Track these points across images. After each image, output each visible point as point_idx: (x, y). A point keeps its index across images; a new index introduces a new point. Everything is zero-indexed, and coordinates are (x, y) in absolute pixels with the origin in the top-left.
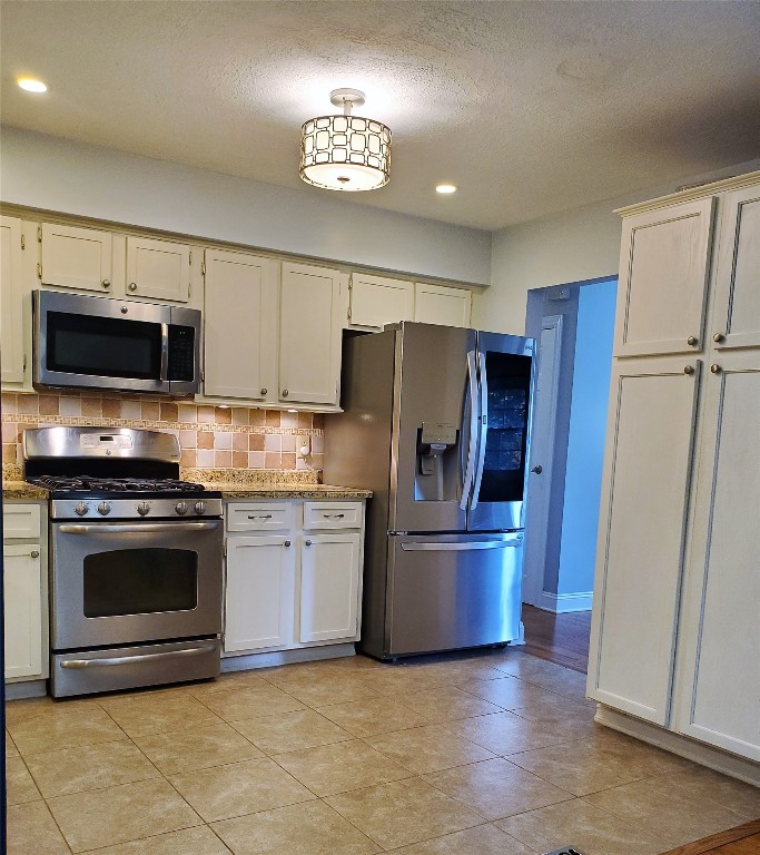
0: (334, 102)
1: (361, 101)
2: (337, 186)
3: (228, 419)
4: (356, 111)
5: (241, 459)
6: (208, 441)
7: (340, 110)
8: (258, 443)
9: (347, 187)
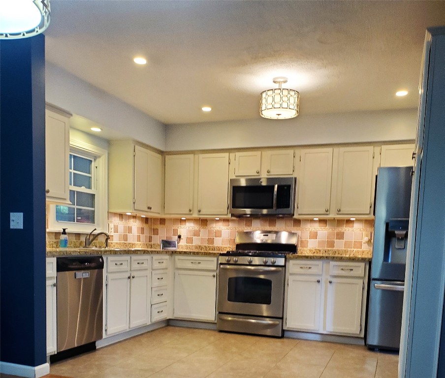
0: (274, 82)
1: (285, 82)
2: (275, 117)
3: (325, 225)
4: (284, 86)
5: (331, 244)
6: (314, 236)
7: (276, 86)
8: (340, 236)
9: (280, 117)
